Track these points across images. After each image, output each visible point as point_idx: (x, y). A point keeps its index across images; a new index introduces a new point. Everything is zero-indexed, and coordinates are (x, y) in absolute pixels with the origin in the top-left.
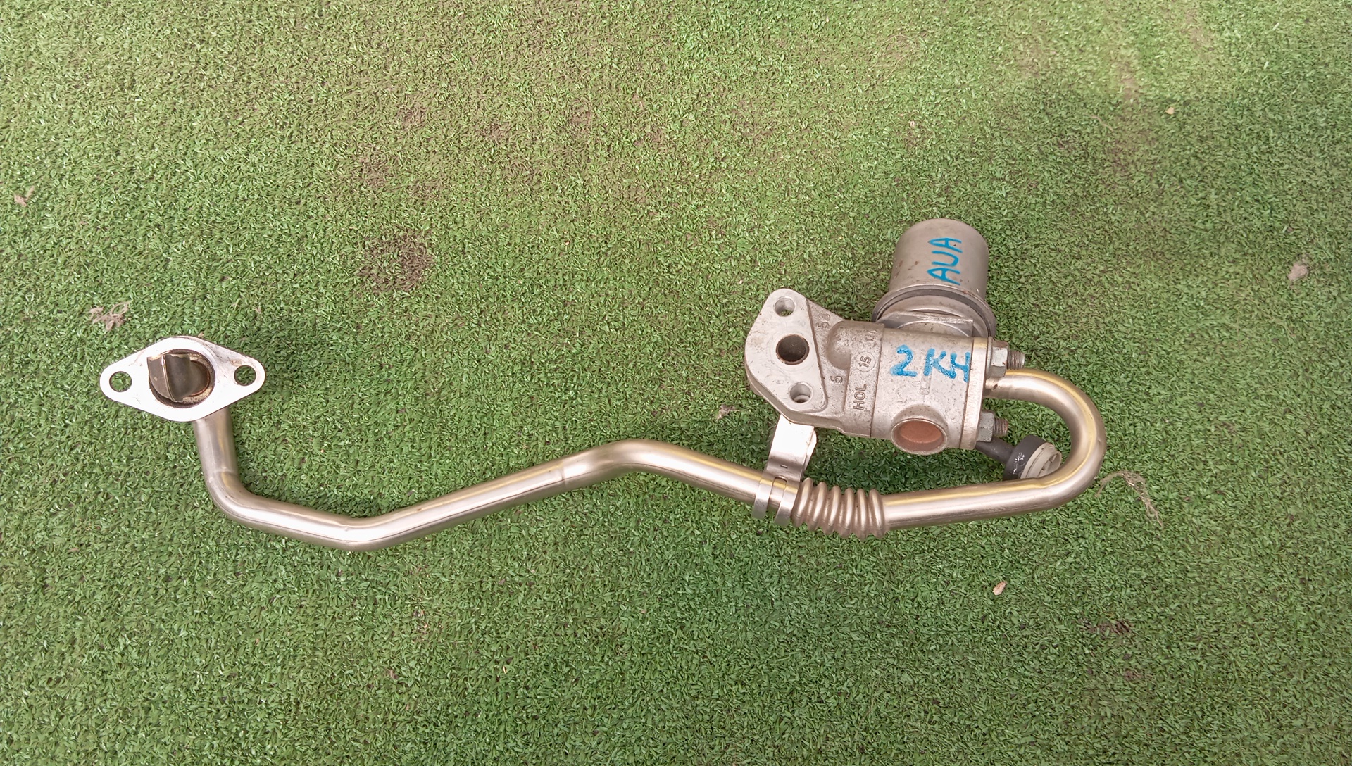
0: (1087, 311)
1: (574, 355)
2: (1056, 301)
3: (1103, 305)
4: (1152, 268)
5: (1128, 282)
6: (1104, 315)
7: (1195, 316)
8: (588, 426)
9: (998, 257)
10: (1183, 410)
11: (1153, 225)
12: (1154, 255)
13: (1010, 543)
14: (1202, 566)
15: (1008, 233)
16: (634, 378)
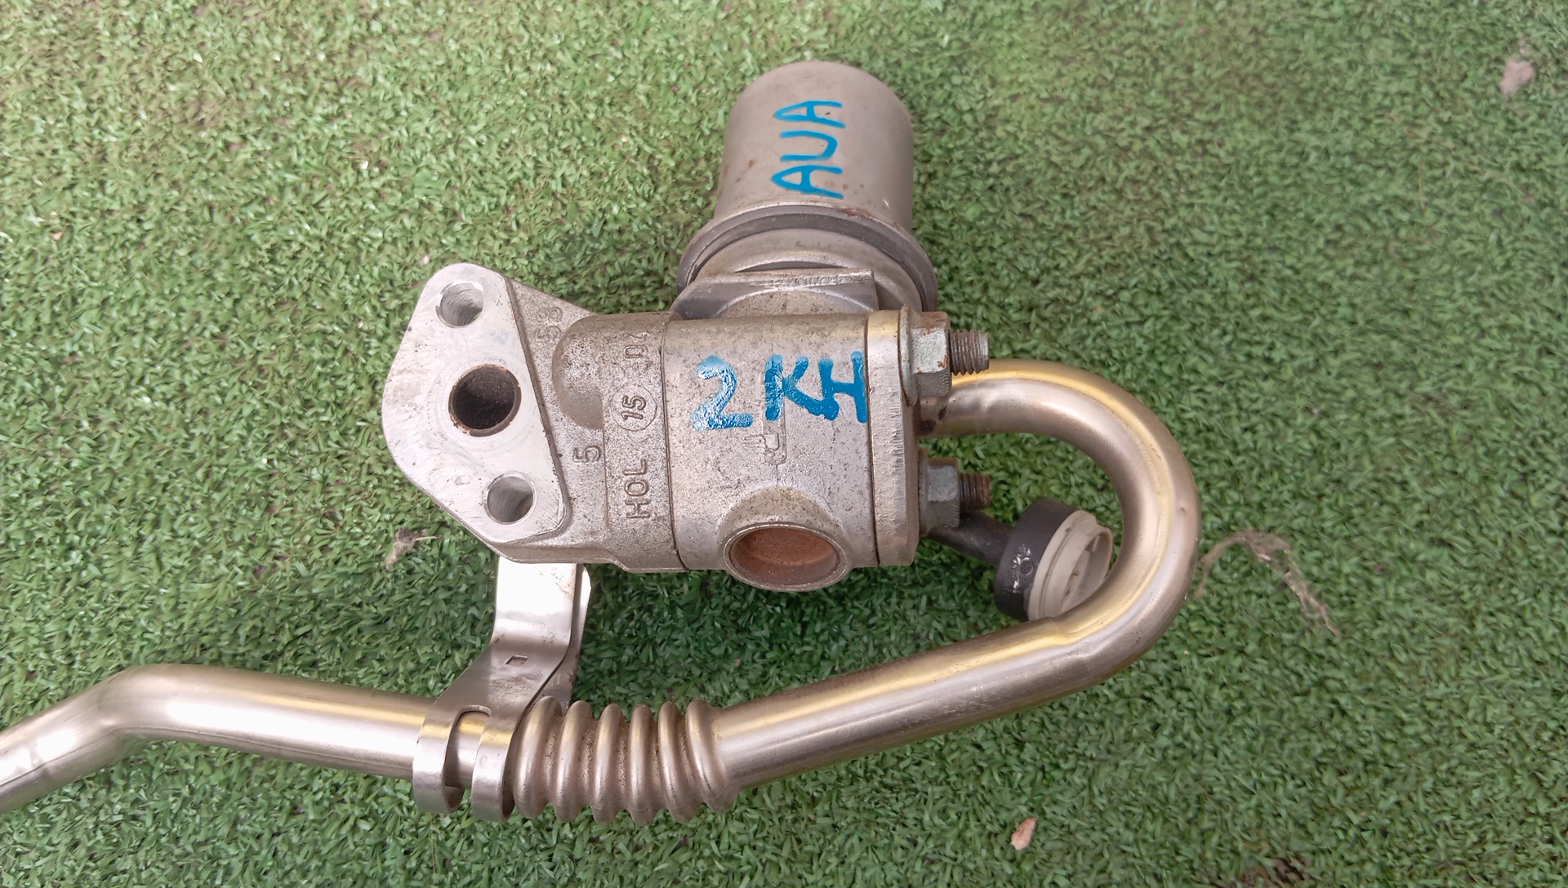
0: (1128, 212)
1: (77, 471)
2: (1066, 202)
3: (1158, 196)
4: (1243, 109)
5: (1201, 142)
6: (1161, 214)
7: (1337, 190)
8: (113, 624)
9: (942, 132)
10: (1344, 381)
11: (1231, 23)
12: (1242, 81)
13: (1035, 729)
14: (1431, 706)
15: (956, 80)
16: (207, 500)
